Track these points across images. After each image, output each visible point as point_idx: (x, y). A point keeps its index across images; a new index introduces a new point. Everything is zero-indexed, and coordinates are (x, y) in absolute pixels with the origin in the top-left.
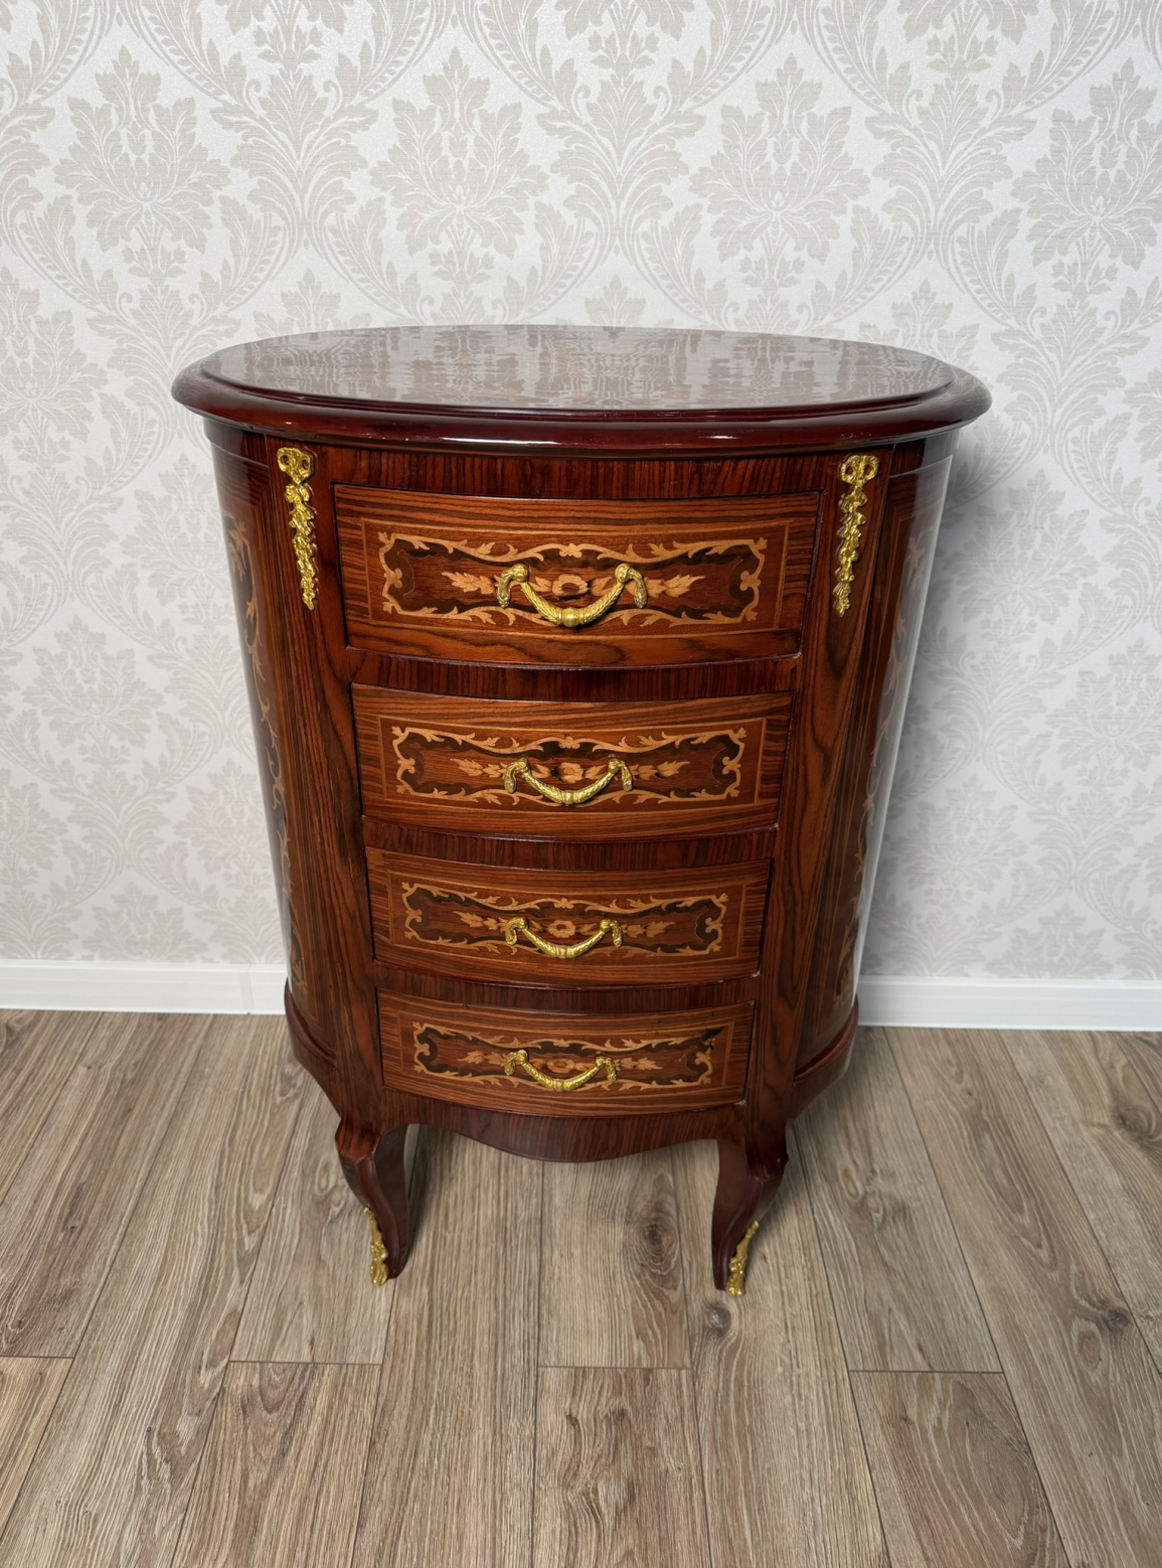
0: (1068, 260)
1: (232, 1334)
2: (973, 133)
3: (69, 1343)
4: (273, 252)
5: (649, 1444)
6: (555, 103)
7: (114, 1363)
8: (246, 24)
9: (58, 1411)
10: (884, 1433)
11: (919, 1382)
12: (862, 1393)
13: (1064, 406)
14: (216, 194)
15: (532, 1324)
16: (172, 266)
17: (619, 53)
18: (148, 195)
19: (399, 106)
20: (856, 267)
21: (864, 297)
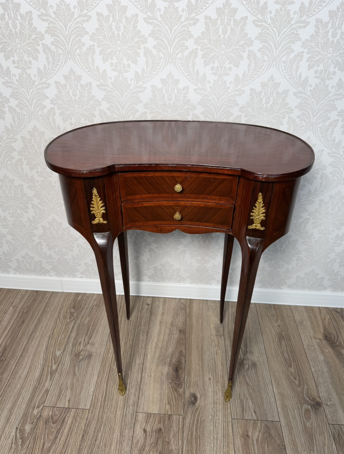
0: (319, 69)
2: (289, 26)
4: (60, 62)
5: (167, 440)
6: (149, 14)
7: (9, 406)
10: (240, 440)
11: (253, 423)
12: (235, 427)
13: (317, 116)
14: (40, 43)
15: (136, 398)
16: (28, 65)
18: (19, 43)
19: (99, 14)
20: (249, 70)
21: (251, 80)
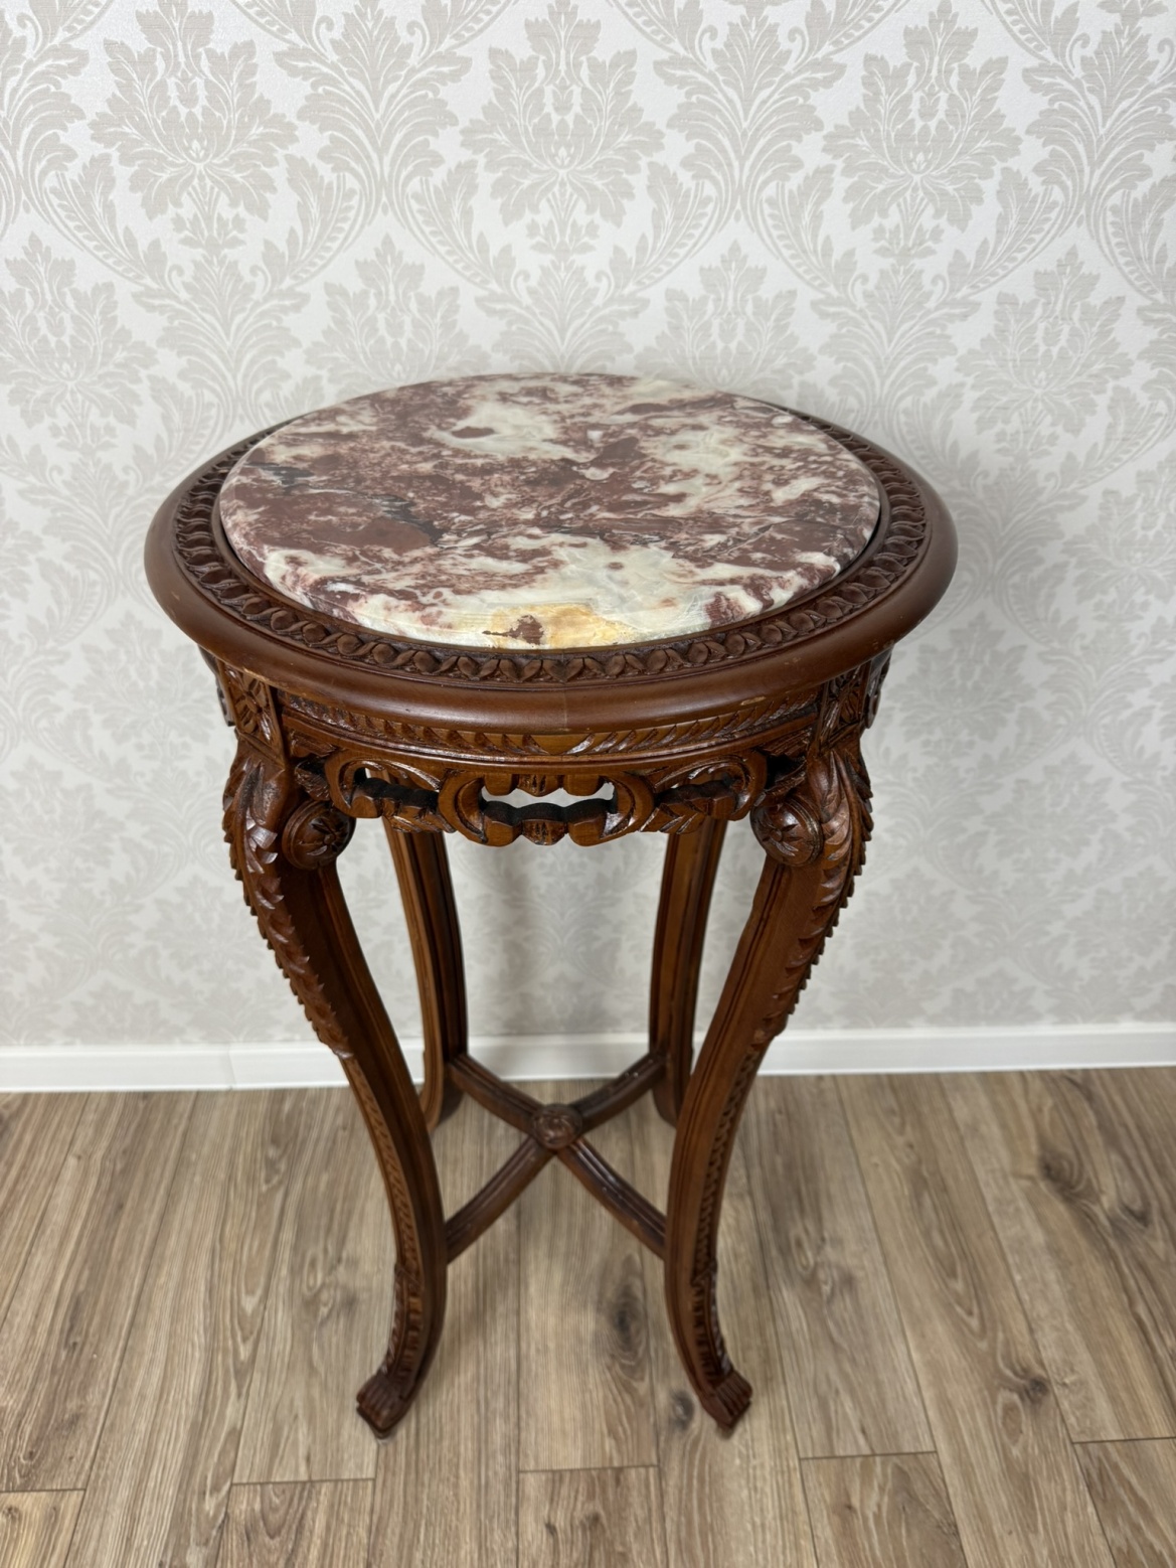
0: (1010, 429)
1: (232, 1455)
2: (919, 314)
3: (79, 1474)
5: (619, 1548)
6: (494, 286)
7: (124, 1493)
8: (163, 212)
9: (74, 1548)
10: (830, 1524)
11: (863, 1466)
12: (810, 1484)
14: (143, 373)
15: (512, 1427)
16: (103, 440)
17: (558, 240)
18: (72, 374)
19: (329, 288)
